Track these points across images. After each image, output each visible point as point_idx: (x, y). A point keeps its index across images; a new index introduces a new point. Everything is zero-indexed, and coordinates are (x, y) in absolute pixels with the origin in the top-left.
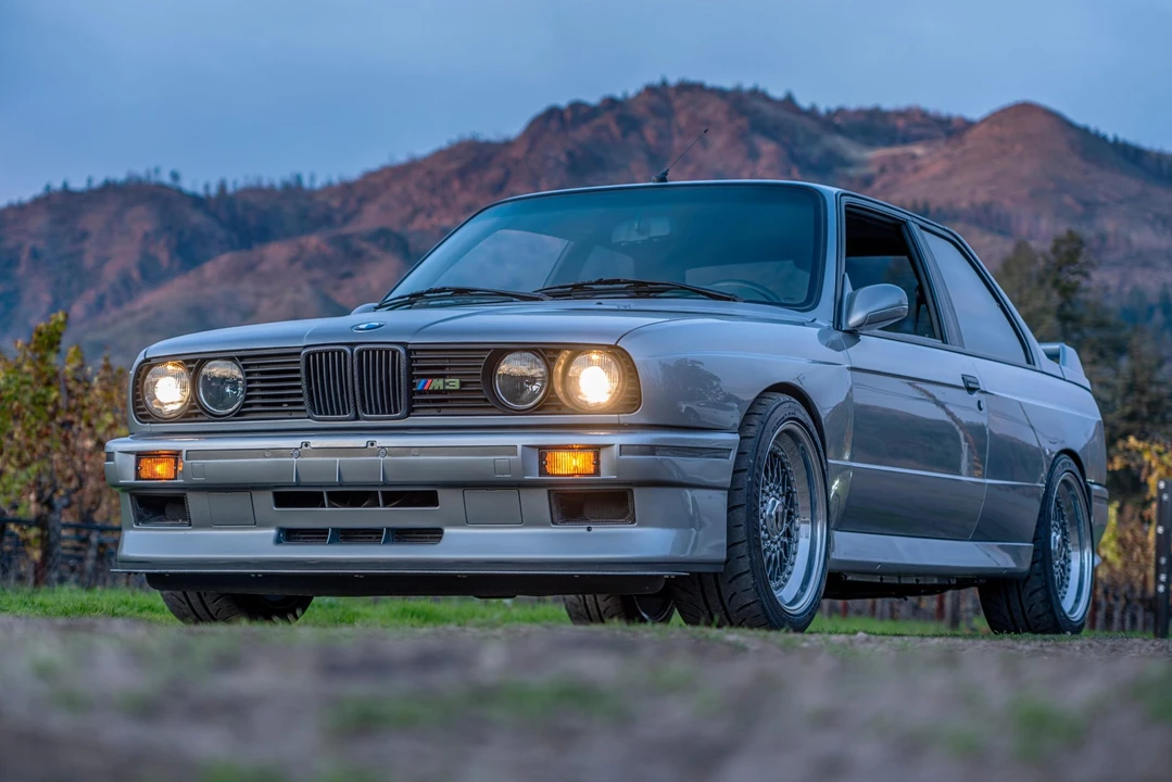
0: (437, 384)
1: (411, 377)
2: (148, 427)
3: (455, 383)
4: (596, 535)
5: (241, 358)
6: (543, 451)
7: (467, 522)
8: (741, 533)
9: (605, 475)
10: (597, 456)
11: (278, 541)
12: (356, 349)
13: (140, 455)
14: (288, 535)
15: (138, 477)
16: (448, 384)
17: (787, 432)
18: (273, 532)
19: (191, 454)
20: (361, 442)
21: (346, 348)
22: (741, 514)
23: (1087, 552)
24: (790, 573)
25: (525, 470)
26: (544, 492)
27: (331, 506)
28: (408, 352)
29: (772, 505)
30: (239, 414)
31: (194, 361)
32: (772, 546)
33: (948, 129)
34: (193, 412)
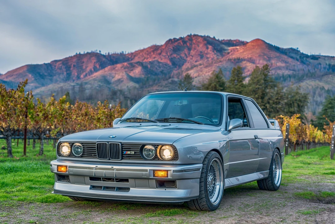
0: (129, 152)
1: (122, 151)
2: (61, 158)
3: (133, 153)
4: (167, 191)
5: (82, 143)
6: (154, 171)
7: (135, 187)
8: (203, 188)
9: (169, 177)
10: (167, 172)
11: (91, 189)
12: (109, 143)
13: (58, 166)
14: (93, 187)
15: (58, 171)
16: (131, 153)
17: (215, 160)
18: (89, 186)
19: (70, 167)
20: (110, 167)
21: (107, 143)
22: (203, 184)
23: (281, 170)
24: (214, 193)
25: (150, 175)
26: (155, 180)
27: (103, 181)
28: (122, 144)
29: (210, 178)
30: (82, 157)
31: (71, 143)
32: (210, 188)
33: (244, 44)
34: (71, 155)
